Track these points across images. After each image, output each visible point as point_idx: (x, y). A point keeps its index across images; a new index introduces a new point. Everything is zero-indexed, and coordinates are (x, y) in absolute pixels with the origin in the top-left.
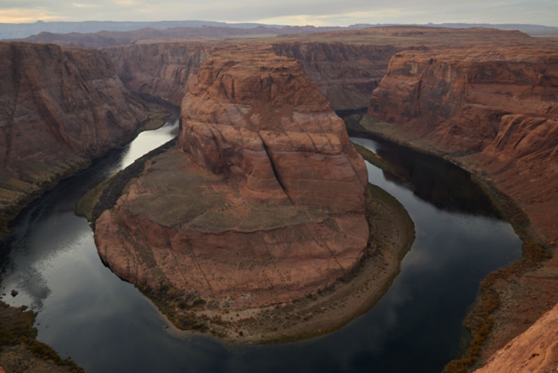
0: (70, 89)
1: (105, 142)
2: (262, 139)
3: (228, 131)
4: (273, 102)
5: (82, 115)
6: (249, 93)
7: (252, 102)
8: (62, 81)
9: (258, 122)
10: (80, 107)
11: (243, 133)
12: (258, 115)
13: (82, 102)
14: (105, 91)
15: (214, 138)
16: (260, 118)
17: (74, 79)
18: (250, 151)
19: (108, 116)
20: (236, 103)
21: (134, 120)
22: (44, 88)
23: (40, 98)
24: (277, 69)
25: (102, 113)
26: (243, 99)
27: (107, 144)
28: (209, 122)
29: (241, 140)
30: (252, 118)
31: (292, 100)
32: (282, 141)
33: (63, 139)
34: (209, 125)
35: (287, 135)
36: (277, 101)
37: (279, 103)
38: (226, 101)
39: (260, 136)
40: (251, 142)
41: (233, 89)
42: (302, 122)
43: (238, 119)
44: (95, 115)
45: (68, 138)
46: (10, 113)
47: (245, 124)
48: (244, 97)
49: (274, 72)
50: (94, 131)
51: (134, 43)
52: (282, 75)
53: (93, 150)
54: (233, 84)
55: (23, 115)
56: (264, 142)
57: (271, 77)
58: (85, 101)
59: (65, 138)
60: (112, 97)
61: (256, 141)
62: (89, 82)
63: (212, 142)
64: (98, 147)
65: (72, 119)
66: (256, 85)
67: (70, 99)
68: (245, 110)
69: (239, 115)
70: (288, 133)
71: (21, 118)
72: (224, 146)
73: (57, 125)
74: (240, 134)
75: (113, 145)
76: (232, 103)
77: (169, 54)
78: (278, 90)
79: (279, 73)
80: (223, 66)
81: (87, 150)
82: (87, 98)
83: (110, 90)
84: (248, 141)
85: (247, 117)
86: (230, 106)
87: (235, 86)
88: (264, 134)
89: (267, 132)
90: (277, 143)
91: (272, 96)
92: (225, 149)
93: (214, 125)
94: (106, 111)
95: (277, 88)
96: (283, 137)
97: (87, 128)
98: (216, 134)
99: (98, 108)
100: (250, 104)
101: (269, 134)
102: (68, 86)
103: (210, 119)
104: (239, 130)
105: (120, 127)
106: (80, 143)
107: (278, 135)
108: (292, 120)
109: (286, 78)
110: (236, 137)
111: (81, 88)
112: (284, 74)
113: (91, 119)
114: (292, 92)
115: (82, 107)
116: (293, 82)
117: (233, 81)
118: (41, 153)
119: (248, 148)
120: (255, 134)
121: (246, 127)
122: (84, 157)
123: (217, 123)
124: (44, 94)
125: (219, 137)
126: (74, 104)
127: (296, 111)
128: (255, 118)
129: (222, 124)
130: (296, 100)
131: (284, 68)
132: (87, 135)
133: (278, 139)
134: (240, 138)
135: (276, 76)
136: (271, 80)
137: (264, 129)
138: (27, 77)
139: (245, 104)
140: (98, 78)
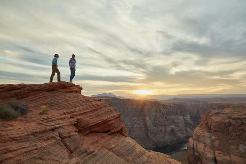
0: (158, 118)
1: (166, 141)
2: (215, 155)
3: (201, 146)
4: (230, 136)
5: (160, 128)
6: (217, 129)
7: (219, 134)
8: (156, 115)
9: (217, 145)
10: (161, 125)
11: (206, 149)
12: (219, 141)
13: (162, 124)
14: (176, 121)
15: (193, 149)
16: (219, 143)
17: (162, 114)
18: (205, 160)
19: (172, 131)
20: (211, 133)
21: (185, 135)
22: (148, 116)
23: (146, 120)
24: (235, 118)
25: (169, 129)
26: (215, 131)
27: (166, 142)
28: (196, 140)
29: (204, 153)
30: (215, 142)
31: (241, 137)
32: (224, 159)
33: (148, 136)
34: (195, 142)
35: (230, 156)
36: (232, 136)
37: (233, 137)
38: (207, 131)
39: (214, 153)
40: (207, 155)
41: (211, 126)
42: (243, 151)
43: (208, 141)
44: (165, 130)
45: (150, 136)
46: (134, 123)
47: (210, 145)
48: (215, 130)
49: (232, 120)
50: (162, 135)
51: (207, 103)
52: (237, 122)
53: (159, 143)
54: (211, 123)
55: (138, 125)
56: (215, 158)
57: (230, 122)
58: (163, 123)
59: (149, 136)
60: (178, 124)
61: (210, 155)
62: (169, 116)
63: (192, 150)
64: (161, 143)
65: (155, 129)
66: (222, 126)
67: (158, 122)
68: (213, 138)
69: (210, 139)
70: (232, 156)
71: (137, 126)
72: (196, 154)
73: (148, 131)
74: (205, 150)
75: (169, 143)
76: (209, 133)
77: (217, 108)
78: (233, 129)
79: (235, 121)
80: (213, 114)
81: (156, 143)
82: (165, 122)
83: (178, 120)
84: (207, 154)
85: (213, 141)
86: (207, 134)
87: (212, 124)
88: (217, 152)
89: (219, 152)
90: (221, 160)
91: (229, 132)
92: (196, 156)
93: (197, 142)
94: (171, 128)
95: (233, 128)
96: (227, 158)
97: (160, 134)
98: (195, 147)
99: (167, 127)
100: (218, 135)
101: (219, 153)
102: (158, 116)
103: (196, 139)
104: (205, 148)
105: (176, 136)
106: (154, 139)
107: (224, 155)
108: (237, 149)
109: (239, 124)
110: (202, 150)
111: (164, 118)
112: (238, 121)
113: (163, 131)
114: (242, 132)
115: (162, 125)
116: (243, 126)
117: (211, 122)
118: (138, 139)
119: (205, 158)
120: (212, 151)
121: (210, 147)
122: (153, 145)
123: (198, 141)
124: (147, 118)
125: (195, 149)
126: (159, 124)
127: (242, 143)
128: (217, 143)
129: (200, 142)
130: (244, 137)
131: (239, 118)
132: (159, 137)
133: (223, 157)
134: (203, 151)
135: (233, 122)
136: (230, 124)
137: (218, 150)
138: (144, 112)
139: (215, 134)
140: (175, 115)
